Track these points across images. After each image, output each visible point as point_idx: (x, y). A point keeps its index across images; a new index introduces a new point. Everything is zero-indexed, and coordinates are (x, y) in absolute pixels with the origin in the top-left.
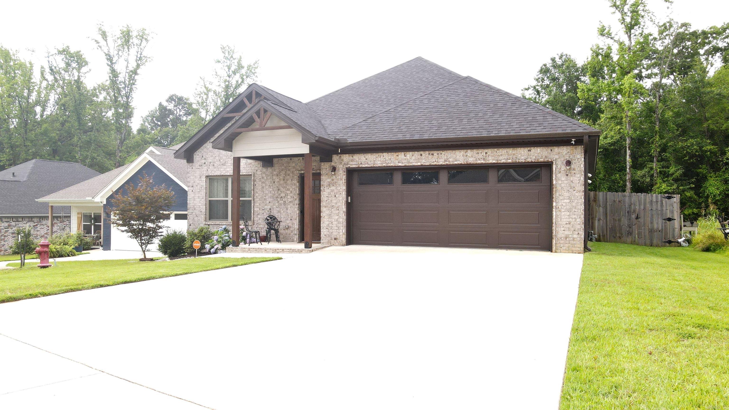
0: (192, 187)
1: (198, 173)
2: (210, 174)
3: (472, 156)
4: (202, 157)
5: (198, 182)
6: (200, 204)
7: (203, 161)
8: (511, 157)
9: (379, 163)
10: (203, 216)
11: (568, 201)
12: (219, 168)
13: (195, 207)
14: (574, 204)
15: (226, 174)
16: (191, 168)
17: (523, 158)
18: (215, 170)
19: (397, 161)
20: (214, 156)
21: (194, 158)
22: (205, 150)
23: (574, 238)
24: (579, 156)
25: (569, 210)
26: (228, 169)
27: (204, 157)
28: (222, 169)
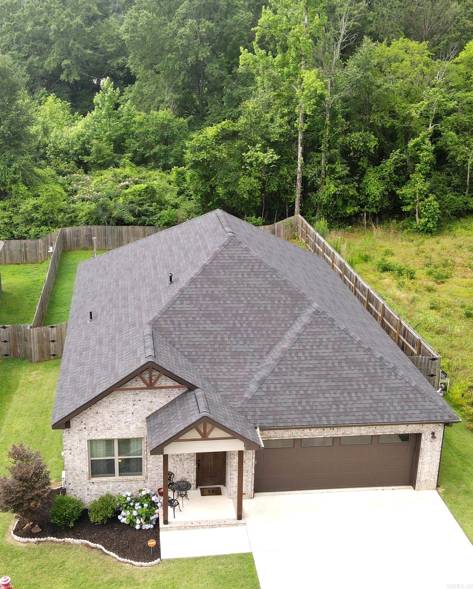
0: (70, 450)
1: (76, 437)
2: (93, 438)
3: (364, 430)
4: (82, 422)
5: (78, 445)
6: (81, 465)
7: (84, 426)
8: (394, 430)
9: (286, 436)
10: (85, 475)
11: (430, 458)
12: (103, 432)
13: (75, 467)
14: (433, 460)
15: (113, 438)
16: (67, 433)
17: (402, 430)
18: (99, 434)
19: (303, 435)
20: (97, 421)
21: (71, 424)
22: (85, 415)
23: (431, 481)
24: (440, 429)
25: (430, 464)
26: (115, 433)
27: (84, 422)
28: (107, 433)
